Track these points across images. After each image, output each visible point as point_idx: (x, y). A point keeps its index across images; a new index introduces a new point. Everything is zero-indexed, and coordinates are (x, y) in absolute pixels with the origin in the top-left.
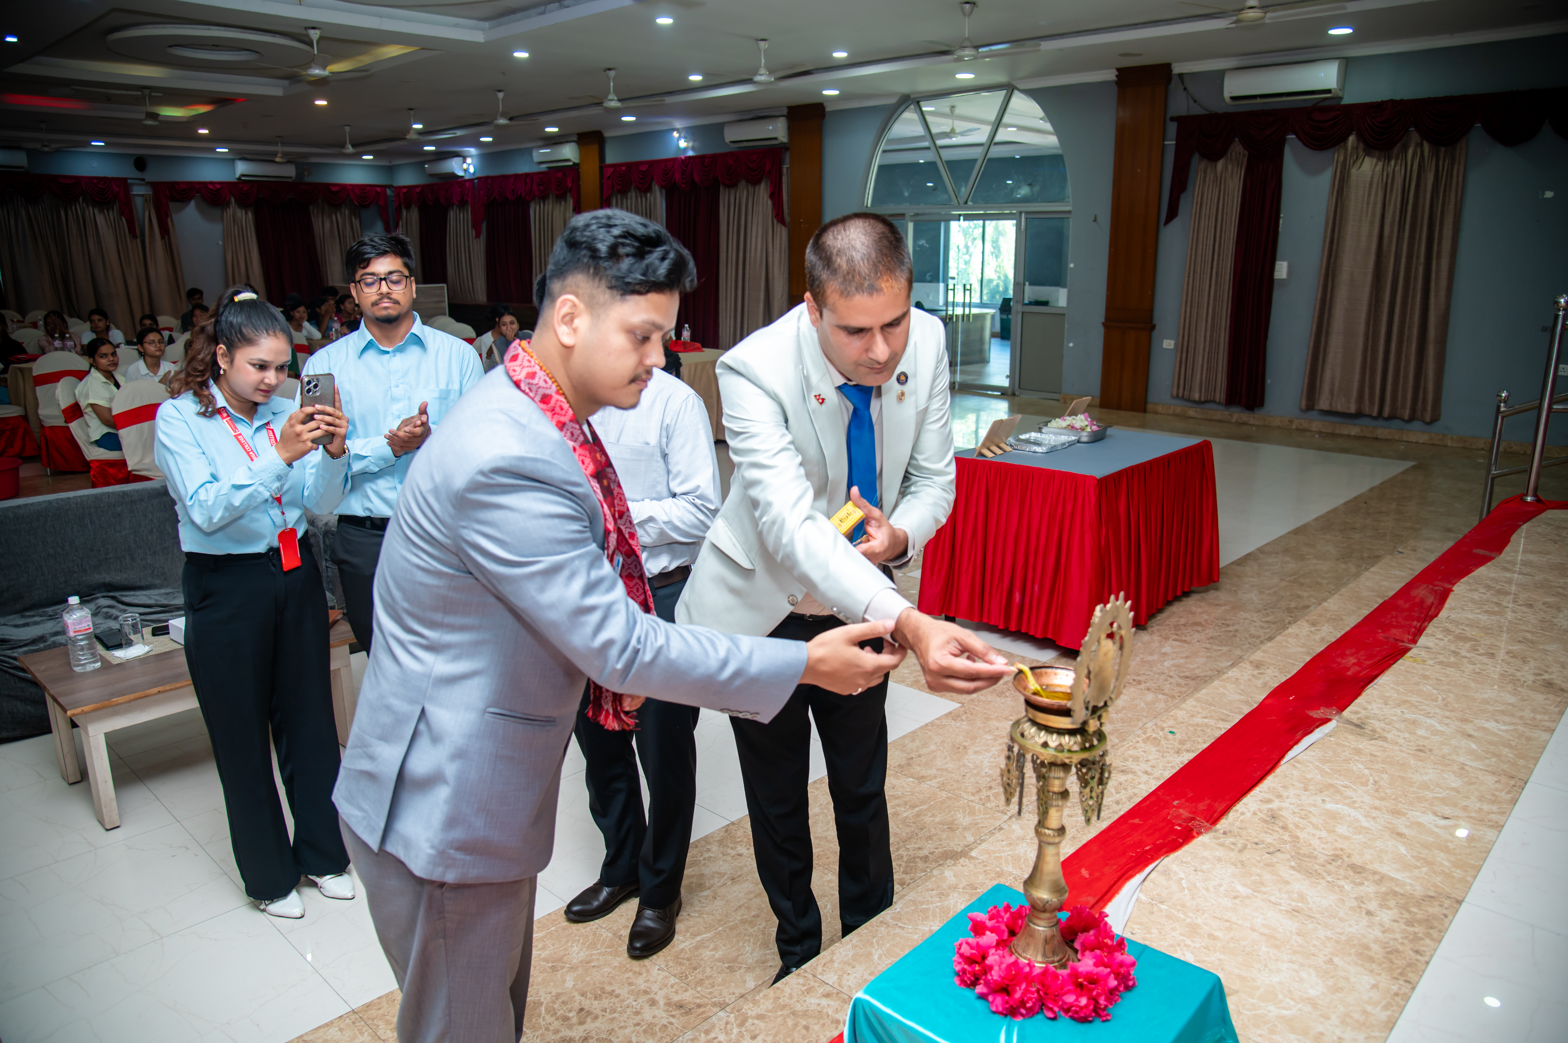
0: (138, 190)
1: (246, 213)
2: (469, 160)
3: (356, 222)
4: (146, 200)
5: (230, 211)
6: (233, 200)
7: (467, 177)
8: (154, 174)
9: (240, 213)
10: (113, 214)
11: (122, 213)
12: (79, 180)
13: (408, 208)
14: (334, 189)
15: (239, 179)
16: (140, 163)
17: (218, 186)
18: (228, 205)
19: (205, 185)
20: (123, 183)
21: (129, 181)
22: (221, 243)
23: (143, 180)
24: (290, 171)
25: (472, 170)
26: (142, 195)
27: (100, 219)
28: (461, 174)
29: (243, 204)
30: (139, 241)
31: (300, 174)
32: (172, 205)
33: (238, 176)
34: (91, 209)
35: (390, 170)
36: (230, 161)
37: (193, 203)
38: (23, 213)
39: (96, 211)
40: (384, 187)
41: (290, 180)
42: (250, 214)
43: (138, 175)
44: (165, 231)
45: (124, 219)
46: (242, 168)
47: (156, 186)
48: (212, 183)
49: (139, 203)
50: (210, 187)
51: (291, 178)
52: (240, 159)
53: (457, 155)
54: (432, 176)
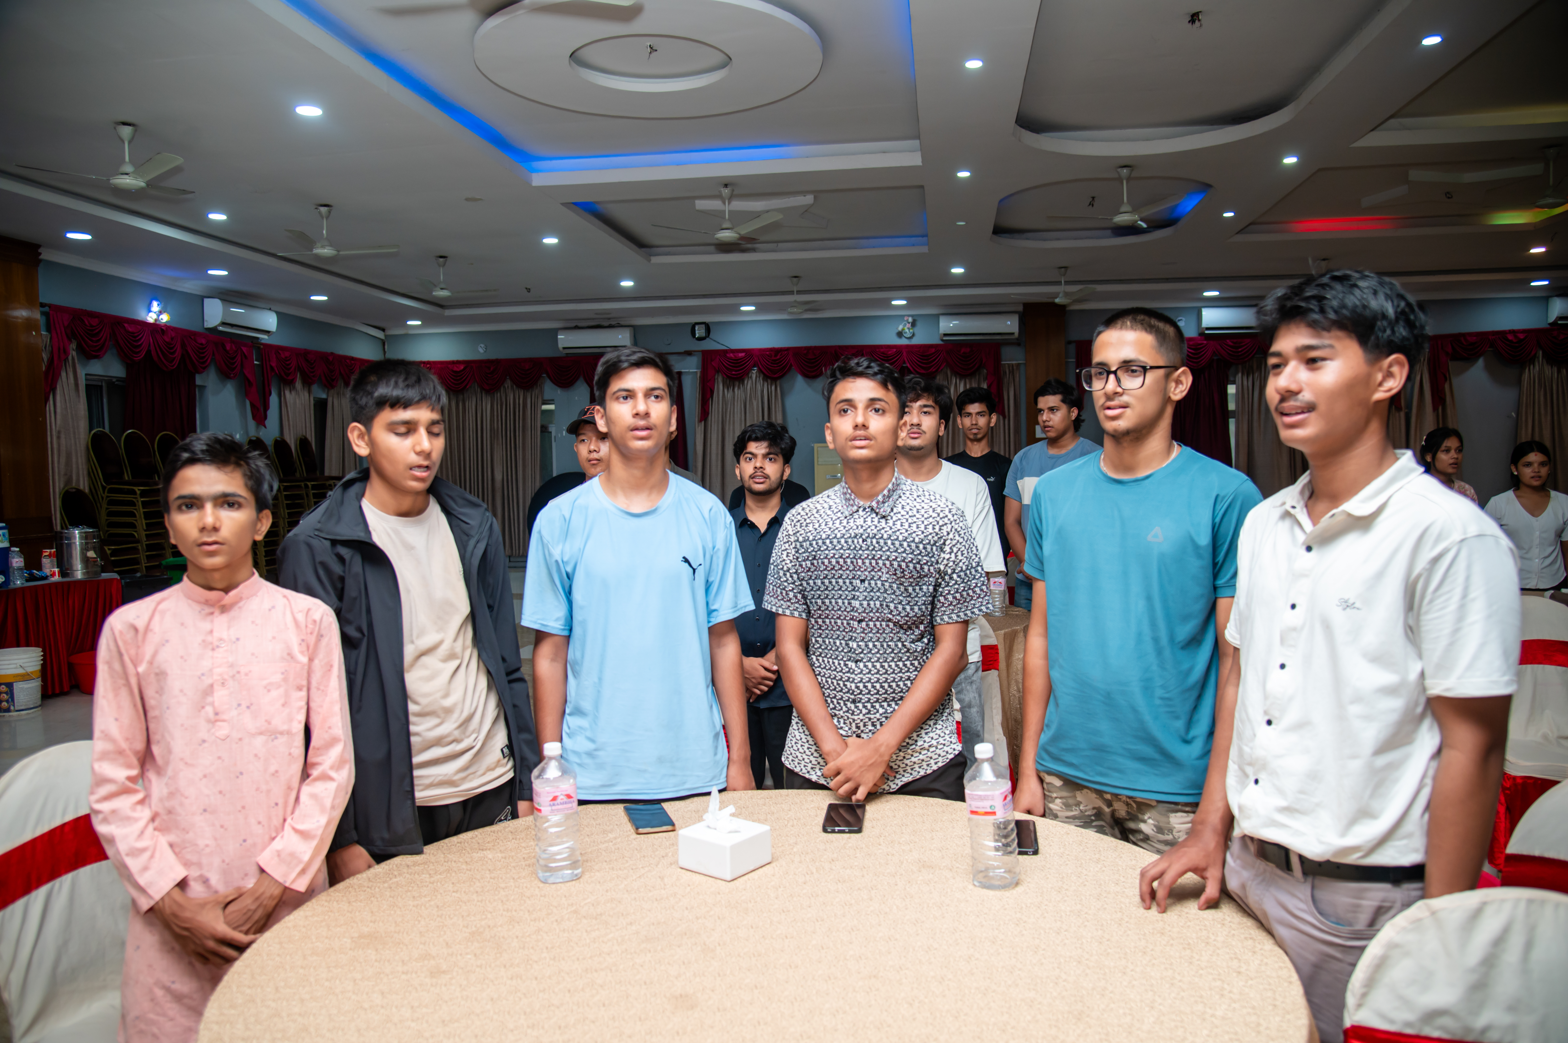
17: (1520, 336)
48: (1513, 332)
50: (1509, 337)
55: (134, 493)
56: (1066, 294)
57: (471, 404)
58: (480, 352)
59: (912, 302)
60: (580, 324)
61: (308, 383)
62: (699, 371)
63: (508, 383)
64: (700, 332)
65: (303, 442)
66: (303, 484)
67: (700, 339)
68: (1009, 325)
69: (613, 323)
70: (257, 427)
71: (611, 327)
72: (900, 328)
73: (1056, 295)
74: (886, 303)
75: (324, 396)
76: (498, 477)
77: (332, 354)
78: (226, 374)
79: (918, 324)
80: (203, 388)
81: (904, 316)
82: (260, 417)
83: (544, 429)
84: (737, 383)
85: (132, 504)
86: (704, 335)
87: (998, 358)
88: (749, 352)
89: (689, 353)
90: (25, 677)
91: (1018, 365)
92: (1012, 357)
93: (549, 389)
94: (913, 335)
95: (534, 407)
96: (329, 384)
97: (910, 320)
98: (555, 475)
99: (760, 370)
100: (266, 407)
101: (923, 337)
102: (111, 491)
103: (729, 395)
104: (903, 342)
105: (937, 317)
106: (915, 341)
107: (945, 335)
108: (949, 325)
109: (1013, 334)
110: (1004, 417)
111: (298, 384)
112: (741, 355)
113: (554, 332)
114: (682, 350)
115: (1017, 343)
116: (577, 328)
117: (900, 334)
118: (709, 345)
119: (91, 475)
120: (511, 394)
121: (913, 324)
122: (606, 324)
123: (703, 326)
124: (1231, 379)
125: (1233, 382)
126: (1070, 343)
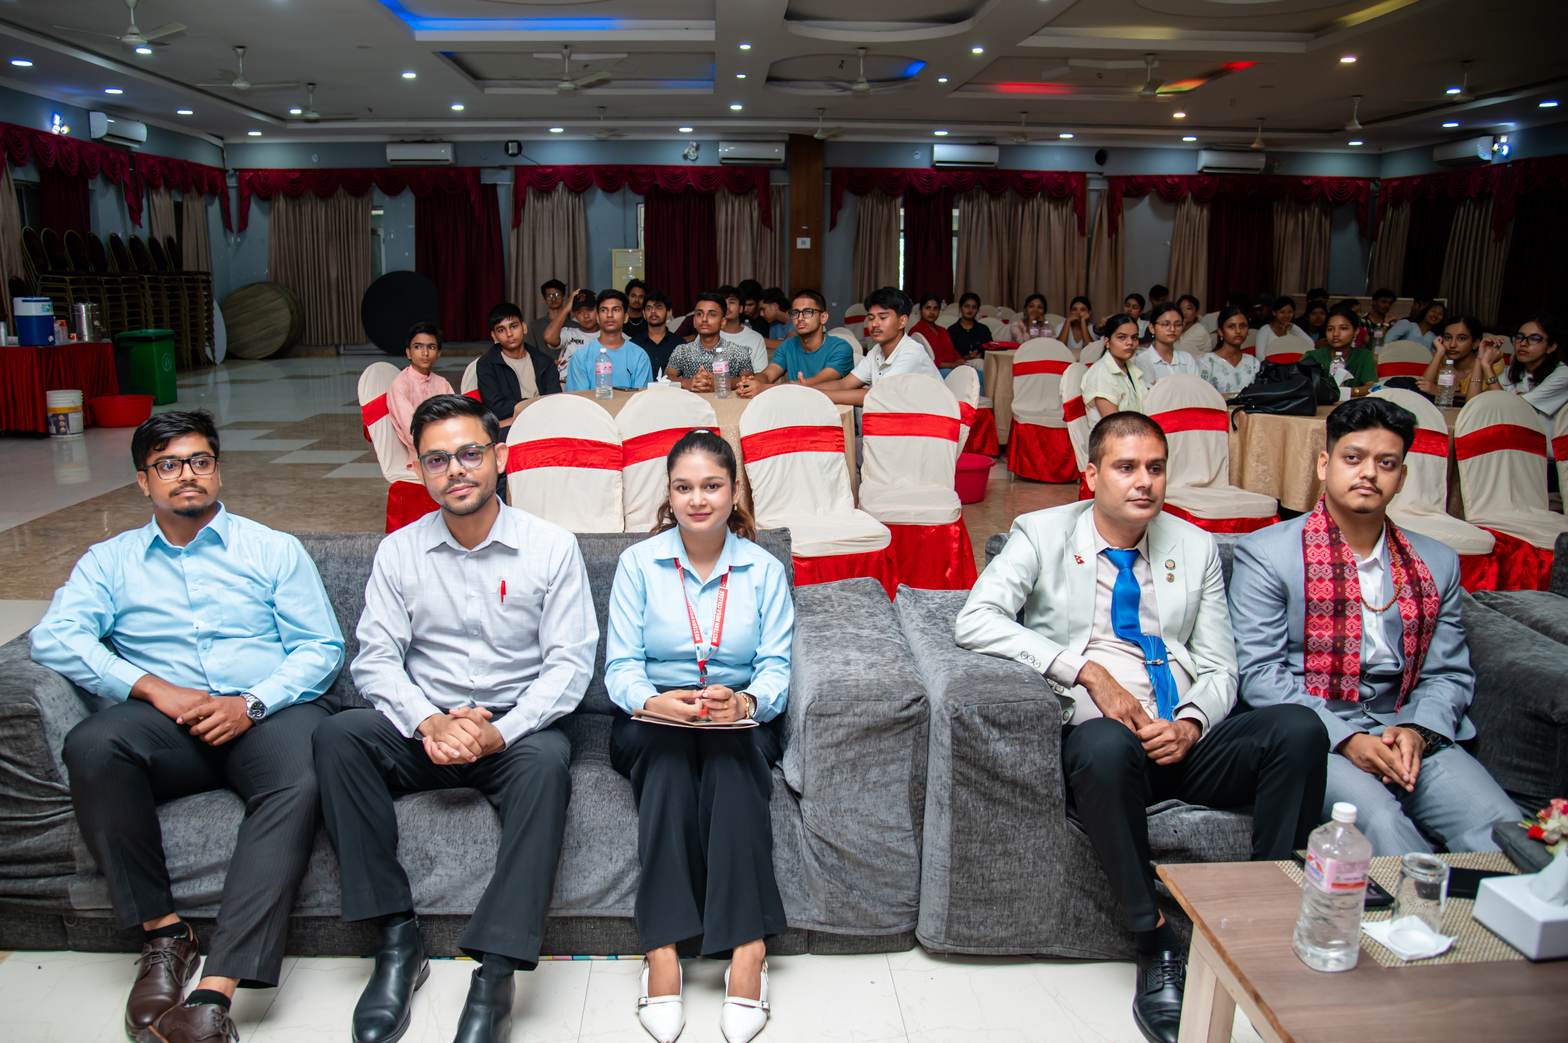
0: (1096, 185)
1: (1202, 211)
2: (1504, 139)
3: (1326, 223)
4: (1101, 196)
5: (1185, 208)
6: (1190, 195)
7: (1495, 161)
8: (1112, 168)
9: (1195, 211)
10: (1067, 211)
11: (1075, 209)
12: (1040, 174)
13: (1396, 205)
14: (1305, 182)
15: (1201, 172)
16: (1101, 157)
17: (1177, 180)
18: (1184, 201)
19: (1163, 178)
20: (1081, 177)
22: (1168, 243)
23: (1101, 174)
24: (1259, 162)
25: (1505, 150)
26: (1098, 190)
27: (1054, 215)
28: (1487, 157)
29: (1199, 200)
30: (1086, 240)
31: (1269, 166)
32: (1126, 201)
33: (1199, 168)
34: (1047, 204)
35: (1379, 159)
36: (1194, 151)
37: (1147, 199)
38: (985, 208)
39: (1052, 207)
40: (1367, 180)
41: (1257, 173)
42: (1205, 212)
43: (1097, 169)
44: (1114, 228)
45: (1075, 215)
46: (1205, 159)
47: (1113, 181)
48: (1171, 177)
49: (1093, 199)
50: (1169, 181)
51: (1258, 169)
52: (1205, 149)
53: (1484, 133)
54: (1441, 163)
55: (64, 281)
56: (824, 130)
57: (307, 209)
58: (314, 162)
59: (697, 130)
60: (406, 139)
61: (169, 188)
62: (512, 183)
63: (341, 190)
64: (512, 149)
65: (170, 240)
66: (177, 277)
67: (513, 155)
68: (778, 152)
69: (435, 138)
70: (133, 227)
71: (433, 142)
72: (686, 151)
73: (815, 130)
74: (675, 130)
75: (180, 200)
76: (333, 275)
77: (186, 161)
78: (110, 179)
79: (702, 148)
80: (94, 191)
81: (689, 141)
82: (136, 218)
83: (374, 232)
84: (545, 195)
85: (63, 290)
86: (516, 151)
87: (767, 180)
88: (556, 168)
89: (503, 168)
90: (74, 410)
91: (784, 186)
92: (779, 180)
93: (378, 195)
94: (697, 158)
95: (366, 213)
96: (184, 189)
97: (695, 144)
98: (384, 273)
99: (566, 185)
100: (140, 210)
101: (705, 159)
102: (44, 279)
103: (539, 205)
104: (688, 163)
105: (716, 143)
106: (698, 163)
107: (724, 159)
108: (726, 150)
109: (780, 160)
110: (771, 230)
111: (162, 190)
112: (549, 170)
113: (382, 146)
114: (497, 165)
115: (783, 168)
116: (402, 142)
117: (685, 157)
118: (521, 161)
119: (25, 266)
120: (344, 201)
121: (697, 148)
122: (429, 139)
123: (515, 144)
124: (956, 204)
125: (957, 207)
126: (826, 169)
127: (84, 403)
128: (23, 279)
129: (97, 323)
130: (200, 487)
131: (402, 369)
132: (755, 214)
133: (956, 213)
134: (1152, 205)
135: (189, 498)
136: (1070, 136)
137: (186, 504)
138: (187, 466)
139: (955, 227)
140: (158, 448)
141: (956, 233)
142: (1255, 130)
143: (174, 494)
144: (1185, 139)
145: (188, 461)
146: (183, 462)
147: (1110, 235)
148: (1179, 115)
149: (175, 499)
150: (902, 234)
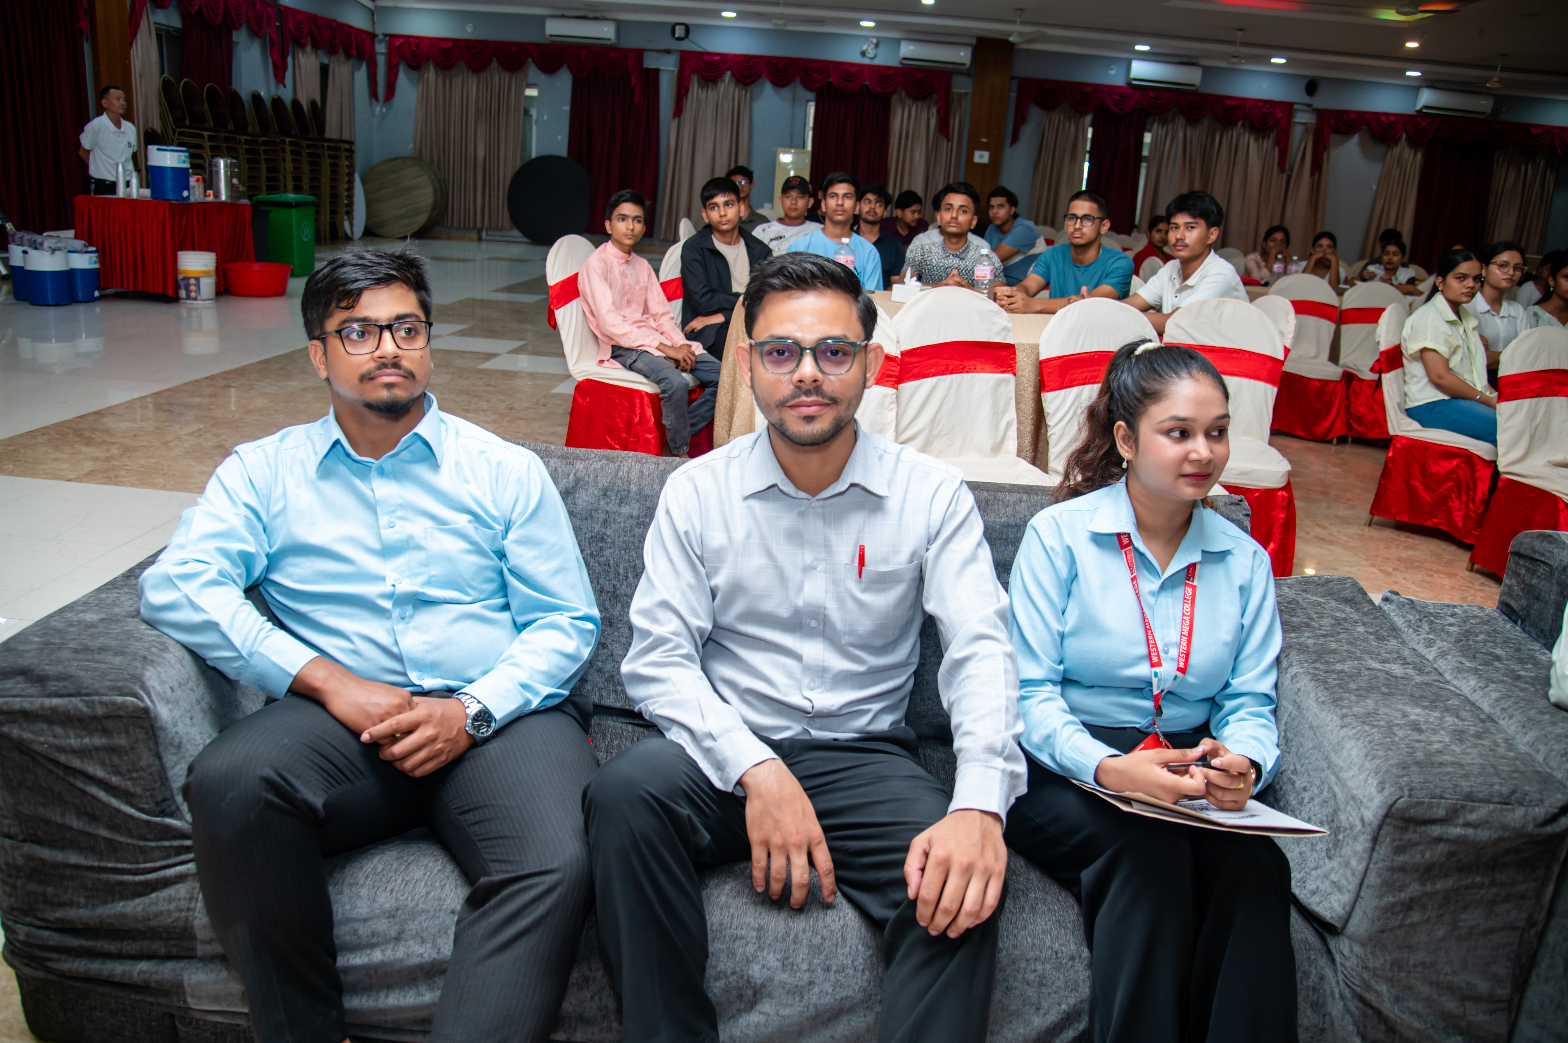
0: (1302, 118)
1: (1415, 154)
3: (1551, 178)
4: (1306, 130)
5: (1397, 150)
6: (1404, 136)
8: (1322, 101)
9: (1408, 154)
10: (1268, 143)
11: (1277, 143)
12: (1244, 101)
14: (1534, 131)
15: (1419, 112)
16: (1311, 87)
17: (1392, 119)
18: (1396, 142)
19: (1377, 115)
20: (1287, 108)
21: (1296, 107)
22: (1374, 187)
23: (1310, 105)
24: (1484, 105)
26: (1304, 124)
27: (1253, 147)
29: (1413, 143)
30: (1285, 176)
31: (1496, 111)
32: (1334, 138)
33: (1418, 107)
34: (1247, 135)
36: (1415, 87)
37: (1356, 138)
38: (1181, 134)
39: (1252, 139)
41: (1482, 117)
42: (1419, 155)
43: (1306, 99)
44: (1318, 167)
45: (1277, 149)
46: (1426, 98)
47: (1322, 114)
48: (1386, 115)
49: (1297, 132)
50: (1383, 119)
51: (1483, 113)
52: (1428, 87)
55: (202, 137)
56: (1020, 34)
57: (458, 82)
58: (468, 32)
59: (880, 25)
60: (567, 13)
61: (316, 47)
62: (676, 69)
63: (495, 64)
64: (679, 32)
65: (313, 103)
66: (320, 144)
67: (679, 39)
68: (963, 56)
69: (598, 15)
70: (277, 87)
71: (596, 19)
72: (865, 48)
73: (1010, 34)
74: (855, 23)
75: (326, 61)
76: (481, 154)
77: (335, 21)
78: (256, 32)
79: (882, 47)
80: (237, 43)
81: (868, 37)
82: (280, 78)
83: (527, 112)
84: (710, 85)
85: (201, 147)
86: (683, 35)
87: (948, 85)
88: (724, 57)
89: (668, 52)
90: (207, 274)
91: (966, 94)
92: (962, 86)
93: (533, 72)
94: (875, 56)
95: (520, 91)
96: (332, 51)
97: (875, 41)
98: (534, 155)
99: (733, 75)
100: (285, 68)
101: (884, 58)
102: (182, 134)
103: (703, 95)
104: (865, 61)
105: (898, 41)
106: (877, 62)
107: (905, 59)
108: (908, 50)
109: (964, 64)
110: (948, 140)
111: (309, 48)
112: (717, 58)
113: (541, 20)
114: (662, 47)
115: (967, 73)
116: (563, 16)
117: (863, 54)
118: (687, 46)
119: (162, 117)
120: (496, 75)
121: (877, 46)
122: (591, 15)
123: (683, 27)
124: (1148, 127)
125: (1150, 131)
126: (1013, 78)
127: (217, 267)
128: (159, 131)
129: (235, 181)
130: (406, 371)
131: (597, 247)
132: (933, 122)
133: (1148, 138)
134: (1362, 145)
135: (390, 386)
136: (1283, 61)
137: (384, 394)
138: (387, 335)
139: (1145, 153)
140: (344, 304)
141: (1146, 159)
142: (1494, 68)
143: (367, 378)
144: (1409, 73)
145: (389, 327)
146: (382, 328)
147: (1312, 174)
148: (1412, 45)
149: (369, 386)
150: (1087, 156)
